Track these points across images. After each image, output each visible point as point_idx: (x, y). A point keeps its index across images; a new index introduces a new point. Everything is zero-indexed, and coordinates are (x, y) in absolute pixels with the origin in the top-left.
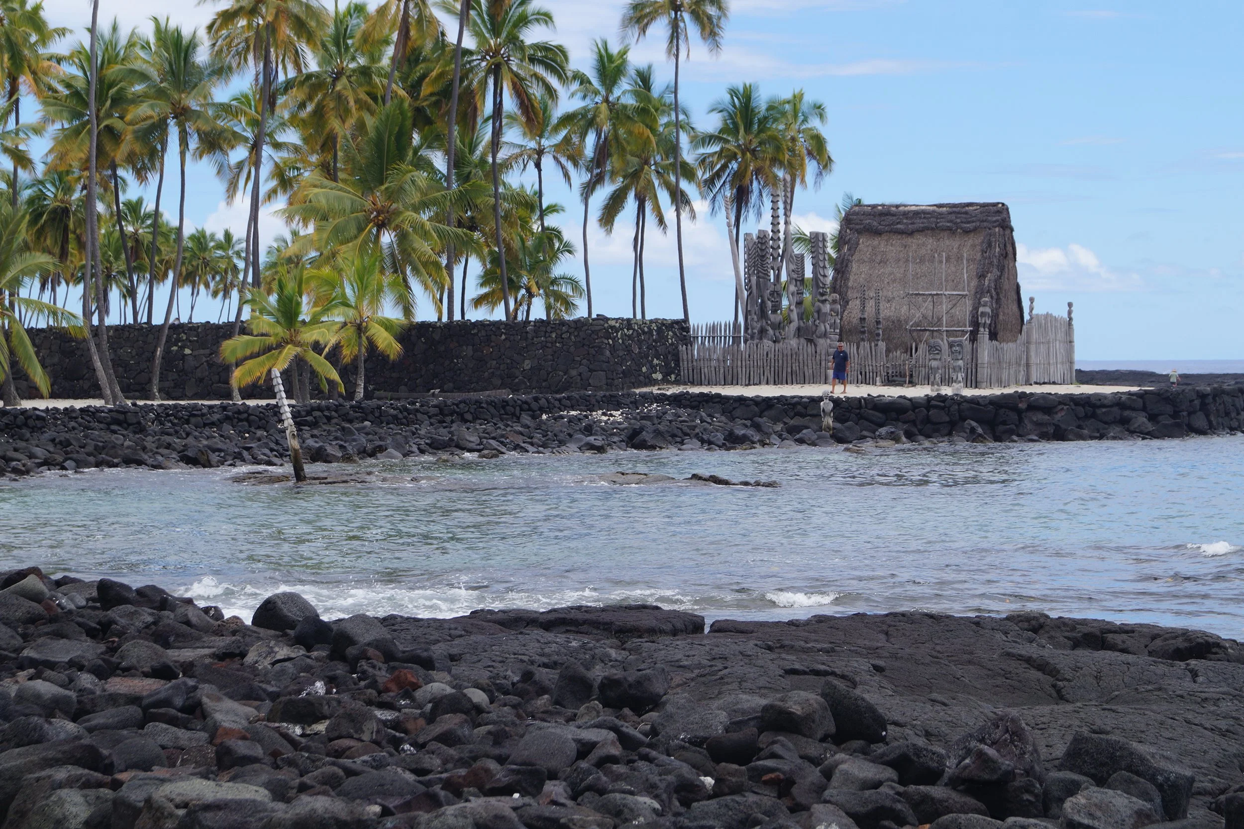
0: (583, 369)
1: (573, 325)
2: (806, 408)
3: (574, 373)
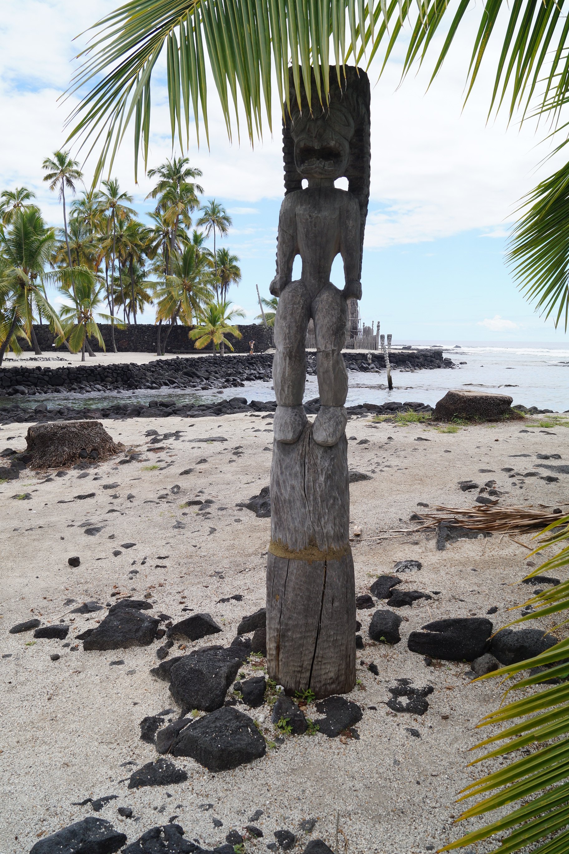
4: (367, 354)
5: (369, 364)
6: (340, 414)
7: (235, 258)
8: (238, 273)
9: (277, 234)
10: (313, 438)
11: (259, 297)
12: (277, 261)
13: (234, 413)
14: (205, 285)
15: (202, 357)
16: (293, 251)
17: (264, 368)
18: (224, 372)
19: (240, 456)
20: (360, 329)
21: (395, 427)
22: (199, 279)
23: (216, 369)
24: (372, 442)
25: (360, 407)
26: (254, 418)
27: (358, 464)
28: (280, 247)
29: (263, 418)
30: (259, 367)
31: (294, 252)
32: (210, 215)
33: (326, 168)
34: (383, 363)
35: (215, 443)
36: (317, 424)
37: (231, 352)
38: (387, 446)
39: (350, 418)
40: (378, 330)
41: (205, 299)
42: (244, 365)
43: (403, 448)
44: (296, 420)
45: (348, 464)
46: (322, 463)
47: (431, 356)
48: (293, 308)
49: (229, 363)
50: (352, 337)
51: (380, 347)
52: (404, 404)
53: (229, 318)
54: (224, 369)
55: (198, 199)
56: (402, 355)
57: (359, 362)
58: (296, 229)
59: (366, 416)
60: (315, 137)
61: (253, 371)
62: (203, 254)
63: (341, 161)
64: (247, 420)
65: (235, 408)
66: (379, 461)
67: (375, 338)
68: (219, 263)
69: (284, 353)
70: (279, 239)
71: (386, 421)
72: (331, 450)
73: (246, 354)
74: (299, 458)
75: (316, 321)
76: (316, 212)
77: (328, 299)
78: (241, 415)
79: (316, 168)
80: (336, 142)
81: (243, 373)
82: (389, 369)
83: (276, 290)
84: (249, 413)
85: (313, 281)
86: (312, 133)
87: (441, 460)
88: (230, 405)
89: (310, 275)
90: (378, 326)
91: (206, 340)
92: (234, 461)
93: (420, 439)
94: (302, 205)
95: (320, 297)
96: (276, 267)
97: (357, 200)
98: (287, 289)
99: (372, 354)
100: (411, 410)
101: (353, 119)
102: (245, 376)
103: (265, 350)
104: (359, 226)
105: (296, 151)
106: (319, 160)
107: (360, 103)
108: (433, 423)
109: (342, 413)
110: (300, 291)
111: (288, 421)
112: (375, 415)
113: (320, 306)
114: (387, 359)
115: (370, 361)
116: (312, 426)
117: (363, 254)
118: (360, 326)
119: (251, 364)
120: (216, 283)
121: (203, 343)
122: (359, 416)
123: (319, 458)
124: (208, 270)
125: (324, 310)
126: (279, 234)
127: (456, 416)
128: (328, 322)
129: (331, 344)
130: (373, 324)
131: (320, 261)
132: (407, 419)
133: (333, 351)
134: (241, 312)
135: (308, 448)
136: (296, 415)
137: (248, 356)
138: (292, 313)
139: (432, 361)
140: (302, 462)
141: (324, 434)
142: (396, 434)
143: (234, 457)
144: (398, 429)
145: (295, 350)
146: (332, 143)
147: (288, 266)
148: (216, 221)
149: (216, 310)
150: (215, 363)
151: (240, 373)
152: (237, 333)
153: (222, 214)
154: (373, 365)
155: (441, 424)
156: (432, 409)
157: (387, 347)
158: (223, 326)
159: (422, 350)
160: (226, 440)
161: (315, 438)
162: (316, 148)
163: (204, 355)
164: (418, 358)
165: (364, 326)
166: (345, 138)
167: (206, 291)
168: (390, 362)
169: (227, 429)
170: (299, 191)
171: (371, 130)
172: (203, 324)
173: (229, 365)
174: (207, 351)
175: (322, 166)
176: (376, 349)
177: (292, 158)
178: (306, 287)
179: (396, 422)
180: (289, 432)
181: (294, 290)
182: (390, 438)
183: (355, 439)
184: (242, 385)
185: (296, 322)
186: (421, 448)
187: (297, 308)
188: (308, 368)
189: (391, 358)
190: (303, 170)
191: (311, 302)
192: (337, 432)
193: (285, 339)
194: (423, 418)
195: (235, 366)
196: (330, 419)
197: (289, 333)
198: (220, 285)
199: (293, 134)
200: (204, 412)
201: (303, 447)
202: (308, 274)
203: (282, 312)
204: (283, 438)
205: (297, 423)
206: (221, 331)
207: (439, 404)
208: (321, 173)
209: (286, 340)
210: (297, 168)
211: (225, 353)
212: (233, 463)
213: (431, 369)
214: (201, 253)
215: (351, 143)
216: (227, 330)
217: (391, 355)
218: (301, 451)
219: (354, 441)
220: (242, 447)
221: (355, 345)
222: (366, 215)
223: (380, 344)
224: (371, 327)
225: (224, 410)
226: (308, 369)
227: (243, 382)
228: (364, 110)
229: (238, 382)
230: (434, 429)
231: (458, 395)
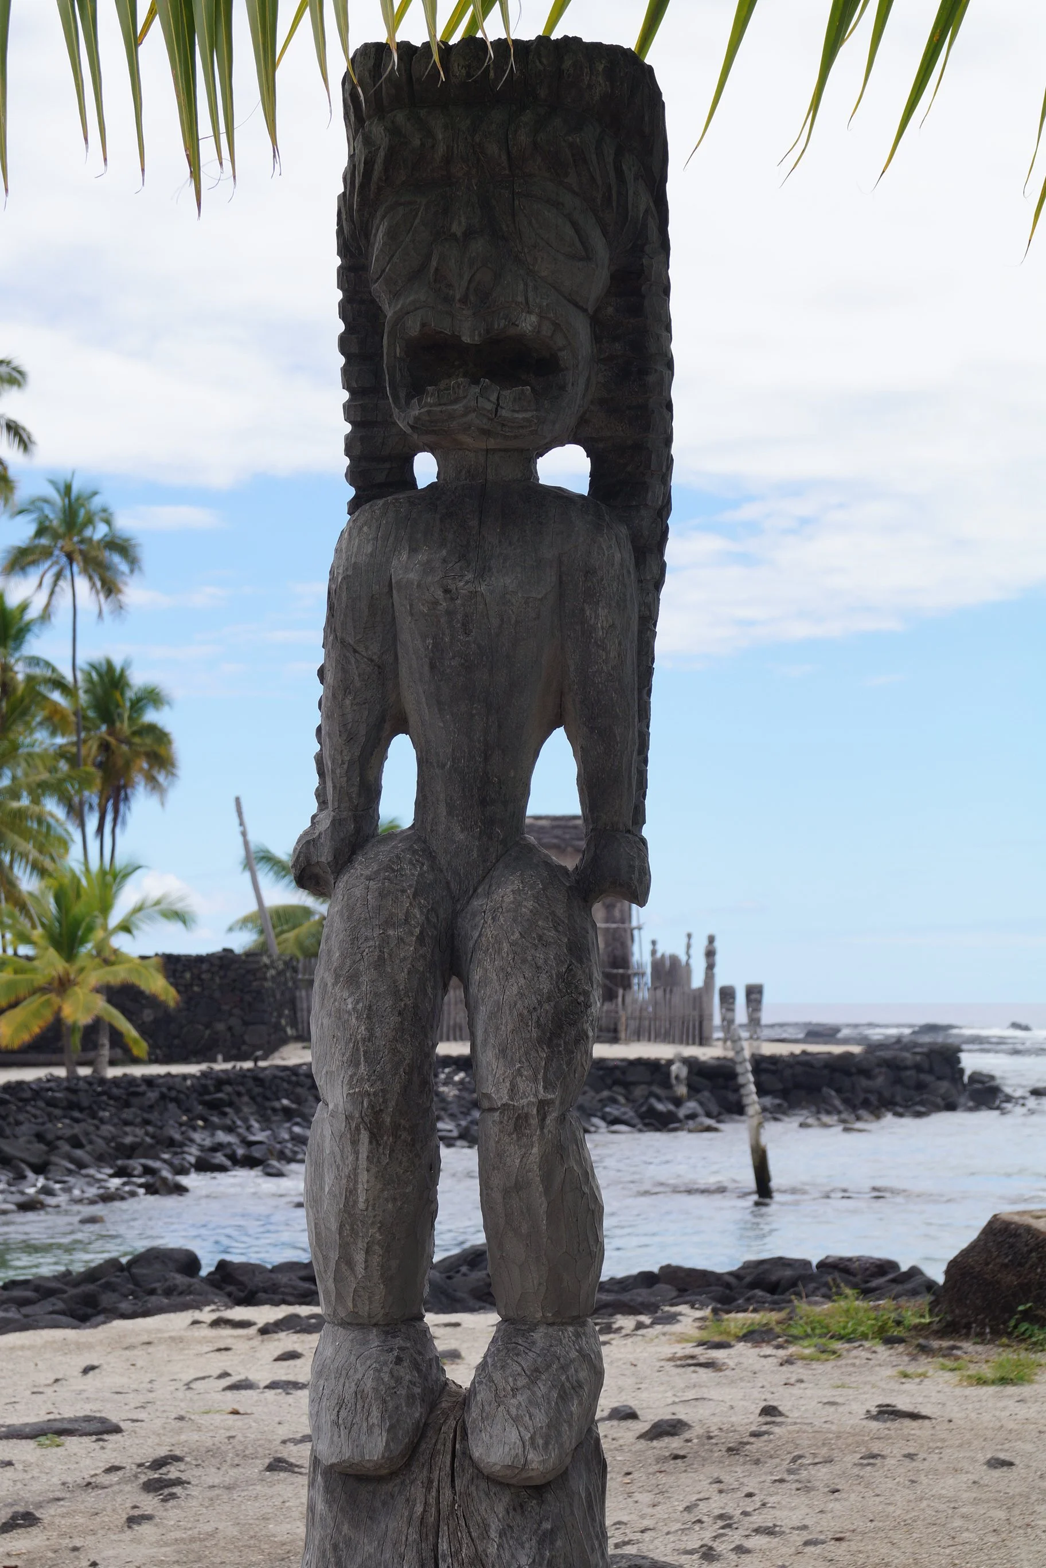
0: (234, 1021)
1: (217, 962)
2: (624, 1073)
3: (220, 1027)
4: (670, 1062)
5: (678, 1102)
6: (574, 1354)
7: (152, 697)
8: (162, 751)
9: (319, 657)
10: (467, 1454)
11: (246, 843)
12: (319, 759)
13: (146, 1314)
14: (36, 801)
15: (20, 1084)
16: (382, 720)
17: (266, 1122)
18: (108, 1141)
19: (173, 1496)
20: (640, 965)
21: (789, 1361)
22: (14, 778)
23: (77, 1129)
24: (698, 1430)
25: (647, 1279)
26: (227, 1332)
27: (647, 1523)
28: (330, 706)
29: (265, 1331)
30: (245, 1120)
31: (387, 726)
32: (56, 536)
33: (504, 413)
34: (732, 1097)
35: (72, 1443)
36: (484, 1395)
37: (136, 1061)
38: (758, 1443)
39: (608, 1329)
40: (710, 967)
41: (34, 854)
42: (187, 1111)
43: (824, 1451)
44: (398, 1380)
45: (608, 1522)
46: (506, 1556)
47: (918, 1068)
48: (385, 940)
49: (128, 1105)
50: (610, 996)
51: (718, 1034)
52: (822, 1265)
53: (126, 928)
54: (107, 1129)
55: (12, 473)
56: (804, 1064)
57: (639, 1092)
58: (395, 638)
59: (672, 1319)
60: (464, 300)
61: (222, 1137)
62: (30, 679)
63: (562, 388)
64: (202, 1341)
65: (152, 1292)
66: (729, 1510)
67: (700, 999)
68: (91, 714)
69: (348, 1118)
70: (329, 676)
71: (754, 1336)
72: (542, 1502)
73: (193, 1069)
74: (414, 1536)
75: (473, 989)
76: (469, 576)
77: (520, 905)
78: (176, 1322)
79: (467, 411)
80: (541, 317)
81: (182, 1145)
82: (755, 1121)
83: (317, 870)
84: (207, 1315)
85: (461, 836)
86: (450, 286)
87: (976, 1501)
88: (135, 1280)
89: (450, 813)
90: (710, 954)
91: (37, 1014)
92: (149, 1518)
93: (888, 1413)
94: (413, 550)
95: (488, 894)
96: (315, 781)
97: (623, 531)
98: (361, 868)
99: (690, 1063)
100: (848, 1291)
101: (605, 233)
102: (192, 1154)
103: (272, 1048)
104: (635, 627)
105: (390, 349)
106: (476, 382)
107: (629, 174)
108: (935, 1344)
109: (580, 1351)
110: (411, 873)
111: (369, 1384)
112: (707, 1312)
113: (490, 932)
114: (748, 1079)
115: (682, 1090)
116: (464, 1400)
117: (652, 730)
118: (641, 955)
119: (215, 1106)
120: (80, 791)
121: (25, 1026)
122: (646, 1319)
123: (493, 1534)
124: (48, 741)
125: (506, 946)
126: (327, 656)
127: (1026, 1316)
128: (521, 995)
129: (536, 1080)
130: (689, 946)
131: (486, 759)
132: (835, 1328)
133: (543, 1106)
134: (179, 906)
135: (447, 1493)
136: (399, 1361)
137: (204, 1074)
138: (381, 959)
139: (921, 1087)
140: (427, 1554)
141: (513, 1435)
142: (796, 1391)
143: (149, 1503)
144: (798, 1370)
145: (392, 1104)
146: (528, 323)
147: (362, 776)
148: (78, 557)
149: (78, 895)
150: (72, 1106)
151: (171, 1143)
152: (158, 985)
153: (99, 532)
154: (691, 1106)
155: (967, 1346)
156: (930, 1286)
157: (744, 1034)
158: (108, 958)
159: (881, 1046)
160: (117, 1430)
161: (477, 1452)
162: (466, 339)
163: (29, 1075)
164: (866, 1072)
165: (654, 952)
166: (576, 305)
167: (40, 821)
168: (761, 1091)
169: (119, 1381)
170: (402, 496)
171: (671, 272)
172: (24, 950)
173: (127, 1114)
174: (42, 1057)
175: (489, 406)
176: (703, 1040)
177: (378, 374)
178: (432, 857)
179: (793, 1340)
180: (370, 1429)
181: (389, 868)
182: (769, 1411)
183: (632, 1416)
184: (180, 1190)
185: (396, 993)
186: (895, 1451)
187: (401, 940)
188: (439, 1118)
189: (764, 1077)
190: (417, 419)
191: (455, 914)
192: (566, 1427)
193: (354, 1062)
194: (898, 1323)
195: (154, 1116)
196: (534, 1375)
197: (370, 1037)
198: (95, 801)
199: (378, 289)
200: (26, 1310)
201: (429, 1489)
202: (443, 810)
203: (343, 956)
204: (347, 1454)
205: (402, 1391)
206: (95, 977)
207: (956, 1268)
208: (486, 433)
209: (357, 1065)
210: (396, 411)
211: (113, 1063)
212: (145, 1529)
213: (919, 1115)
214: (20, 677)
215: (595, 321)
216: (118, 975)
217: (762, 1065)
218: (419, 1509)
219: (630, 1423)
220: (178, 1459)
221: (622, 1028)
222: (658, 583)
223: (717, 1020)
224: (683, 958)
225: (107, 1299)
226: (440, 1125)
227: (184, 1180)
228: (644, 201)
229: (164, 1180)
230: (943, 1368)
231: (1029, 1229)
